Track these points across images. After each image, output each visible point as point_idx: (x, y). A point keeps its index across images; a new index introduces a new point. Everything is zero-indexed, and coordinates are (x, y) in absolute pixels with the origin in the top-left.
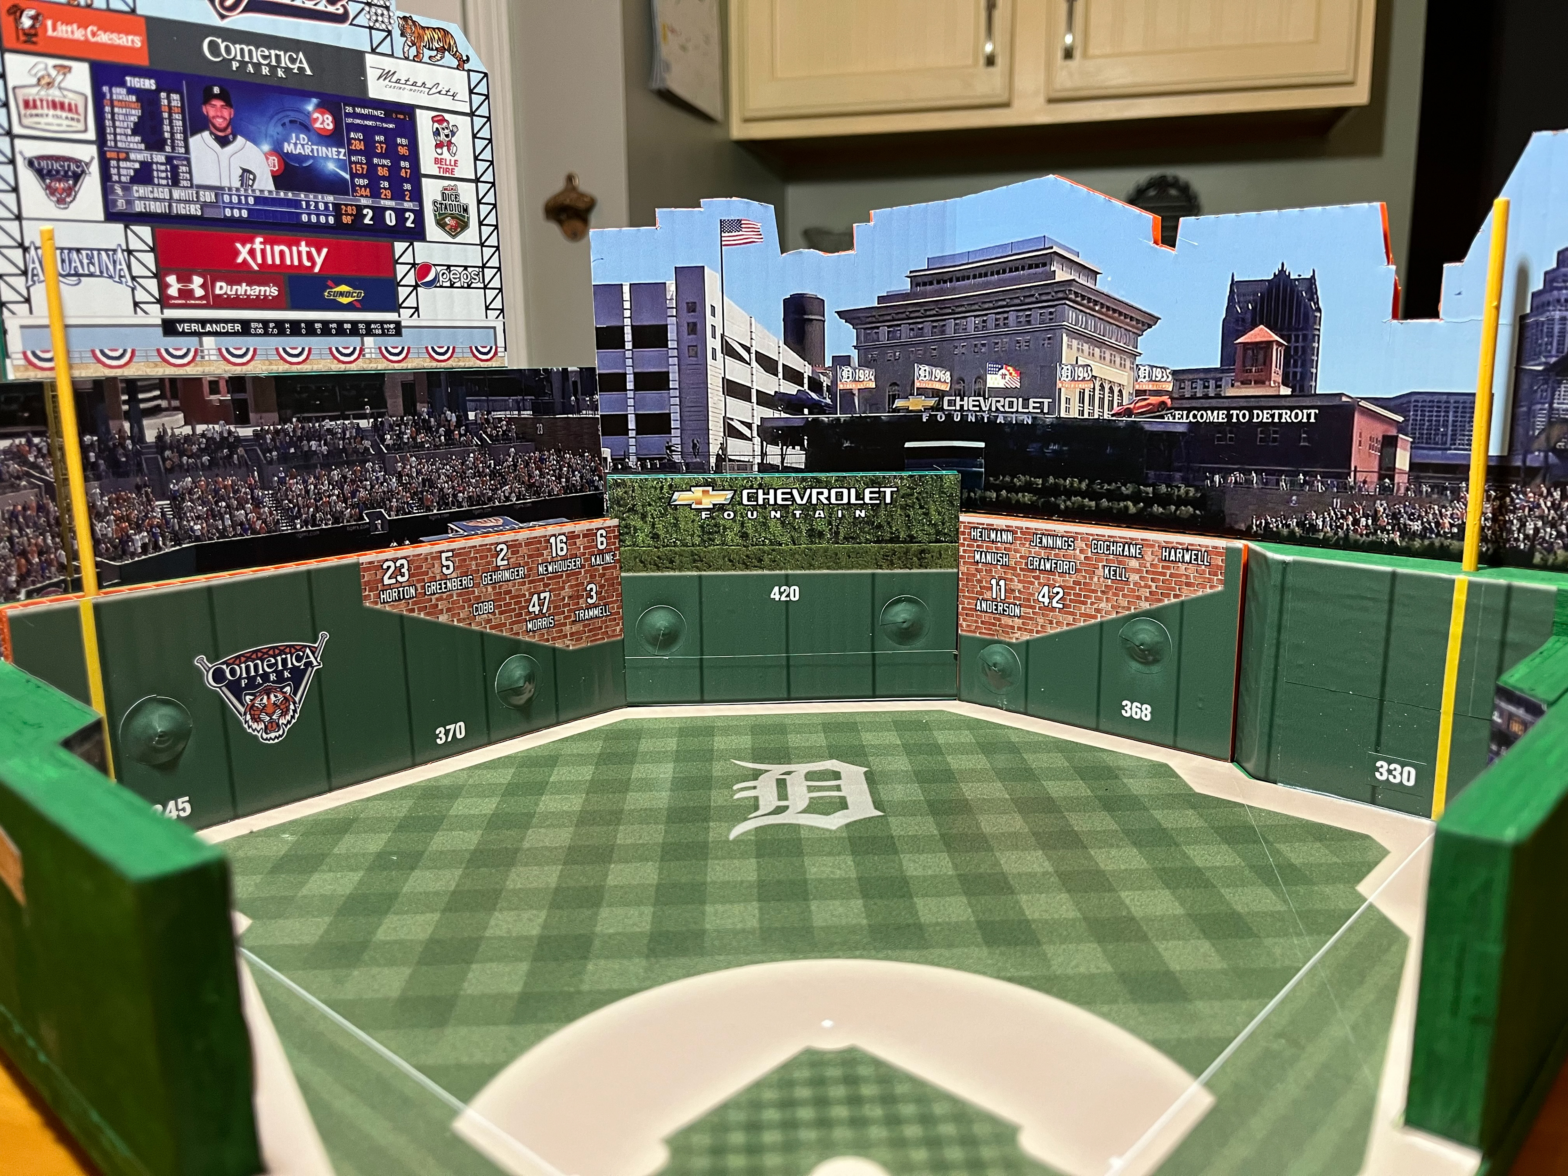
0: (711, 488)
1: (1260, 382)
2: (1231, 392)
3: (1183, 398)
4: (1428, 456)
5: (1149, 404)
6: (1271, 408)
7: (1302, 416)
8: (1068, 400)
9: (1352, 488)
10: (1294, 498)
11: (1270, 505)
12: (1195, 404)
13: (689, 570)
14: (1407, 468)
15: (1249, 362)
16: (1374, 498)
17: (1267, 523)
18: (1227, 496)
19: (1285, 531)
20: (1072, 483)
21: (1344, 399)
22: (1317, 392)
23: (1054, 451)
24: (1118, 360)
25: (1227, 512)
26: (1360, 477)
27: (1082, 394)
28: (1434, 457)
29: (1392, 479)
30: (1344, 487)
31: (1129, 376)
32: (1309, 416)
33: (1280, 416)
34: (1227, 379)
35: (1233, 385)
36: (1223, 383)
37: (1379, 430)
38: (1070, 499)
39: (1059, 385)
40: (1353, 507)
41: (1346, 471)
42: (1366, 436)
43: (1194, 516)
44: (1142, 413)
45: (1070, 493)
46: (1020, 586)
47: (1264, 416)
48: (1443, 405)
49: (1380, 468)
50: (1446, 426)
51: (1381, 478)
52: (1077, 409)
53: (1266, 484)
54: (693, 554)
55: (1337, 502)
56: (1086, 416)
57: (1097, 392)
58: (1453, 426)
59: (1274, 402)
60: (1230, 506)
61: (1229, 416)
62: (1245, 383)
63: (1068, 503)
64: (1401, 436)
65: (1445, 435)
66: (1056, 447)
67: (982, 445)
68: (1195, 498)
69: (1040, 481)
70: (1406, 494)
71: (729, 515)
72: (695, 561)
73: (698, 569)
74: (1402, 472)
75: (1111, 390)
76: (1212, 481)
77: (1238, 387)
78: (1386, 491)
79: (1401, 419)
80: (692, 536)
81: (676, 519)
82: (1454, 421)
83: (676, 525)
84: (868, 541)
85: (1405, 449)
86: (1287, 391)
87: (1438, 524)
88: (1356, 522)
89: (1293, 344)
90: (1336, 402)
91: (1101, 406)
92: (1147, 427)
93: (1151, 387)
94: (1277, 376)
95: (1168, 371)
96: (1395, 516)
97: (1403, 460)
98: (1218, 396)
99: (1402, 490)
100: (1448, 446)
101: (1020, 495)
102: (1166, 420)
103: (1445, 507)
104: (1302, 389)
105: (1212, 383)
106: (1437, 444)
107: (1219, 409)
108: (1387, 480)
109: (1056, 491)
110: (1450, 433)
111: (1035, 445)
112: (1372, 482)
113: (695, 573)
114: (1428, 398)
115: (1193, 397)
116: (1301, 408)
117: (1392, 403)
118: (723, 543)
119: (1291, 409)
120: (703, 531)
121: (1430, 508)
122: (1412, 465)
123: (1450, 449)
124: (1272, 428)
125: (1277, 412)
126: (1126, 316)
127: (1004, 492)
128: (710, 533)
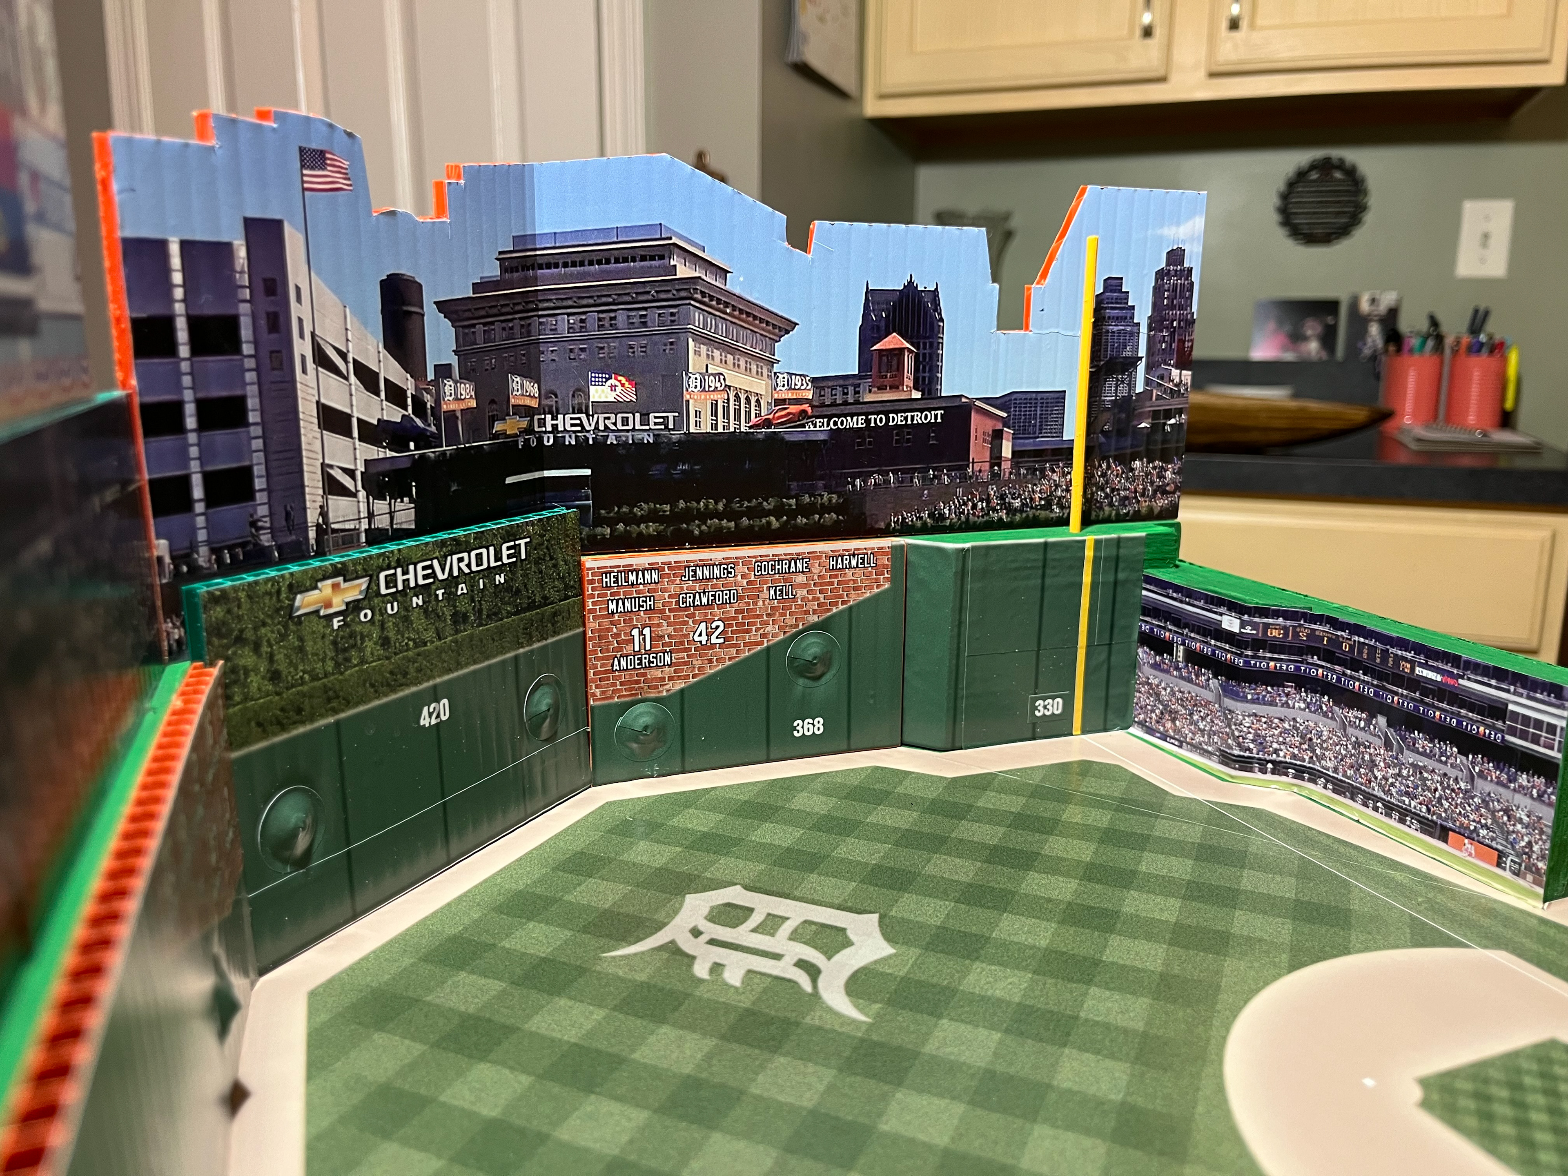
0: (341, 579)
1: (895, 387)
2: (869, 398)
3: (823, 405)
4: (1024, 445)
5: (789, 414)
6: (905, 411)
7: (931, 417)
8: (698, 414)
9: (971, 477)
10: (926, 492)
11: (906, 502)
12: (834, 410)
13: (322, 716)
14: (1010, 456)
15: (884, 368)
16: (986, 484)
17: (904, 519)
18: (867, 498)
19: (919, 524)
20: (706, 506)
21: (964, 400)
22: (943, 395)
23: (683, 471)
24: (754, 367)
25: (868, 513)
26: (977, 468)
27: (714, 406)
28: (1028, 445)
29: (999, 465)
30: (965, 477)
31: (767, 384)
32: (936, 416)
33: (912, 417)
34: (865, 384)
35: (870, 391)
36: (861, 389)
37: (990, 425)
38: (705, 523)
39: (687, 396)
40: (972, 493)
41: (966, 463)
42: (980, 431)
43: (837, 522)
44: (782, 423)
45: (704, 516)
46: (671, 630)
47: (898, 419)
48: (1033, 402)
49: (991, 458)
50: (1035, 419)
51: (992, 466)
52: (709, 422)
53: (902, 482)
54: (326, 689)
55: (960, 491)
56: (720, 430)
57: (732, 402)
58: (1041, 418)
59: (907, 405)
60: (869, 508)
61: (868, 421)
62: (882, 388)
63: (704, 527)
64: (1005, 429)
65: (1035, 426)
66: (686, 467)
67: (588, 472)
68: (837, 503)
69: (668, 507)
70: (1009, 478)
71: (366, 615)
72: (329, 700)
73: (335, 711)
74: (1007, 460)
75: (748, 400)
76: (854, 486)
77: (875, 393)
78: (995, 477)
79: (1005, 415)
80: (323, 660)
81: (301, 639)
82: (1041, 414)
83: (301, 649)
84: (509, 614)
85: (1008, 440)
86: (917, 395)
87: (1031, 499)
88: (974, 506)
89: (922, 351)
90: (956, 403)
91: (737, 417)
92: (787, 437)
93: (790, 395)
94: (909, 382)
95: (808, 378)
96: (1002, 497)
97: (1007, 451)
98: (857, 402)
99: (1007, 475)
100: (1037, 435)
101: (642, 526)
102: (807, 428)
103: (1035, 485)
104: (930, 393)
105: (851, 389)
106: (1030, 433)
107: (858, 415)
108: (996, 468)
109: (688, 516)
110: (1038, 424)
111: (659, 467)
112: (985, 471)
113: (331, 720)
114: (1024, 396)
115: (834, 404)
116: (930, 410)
117: (999, 402)
118: (363, 661)
119: (921, 411)
120: (337, 650)
121: (1026, 487)
122: (1014, 453)
123: (1038, 437)
124: (906, 430)
125: (909, 414)
126: (761, 320)
127: (621, 526)
128: (345, 650)
